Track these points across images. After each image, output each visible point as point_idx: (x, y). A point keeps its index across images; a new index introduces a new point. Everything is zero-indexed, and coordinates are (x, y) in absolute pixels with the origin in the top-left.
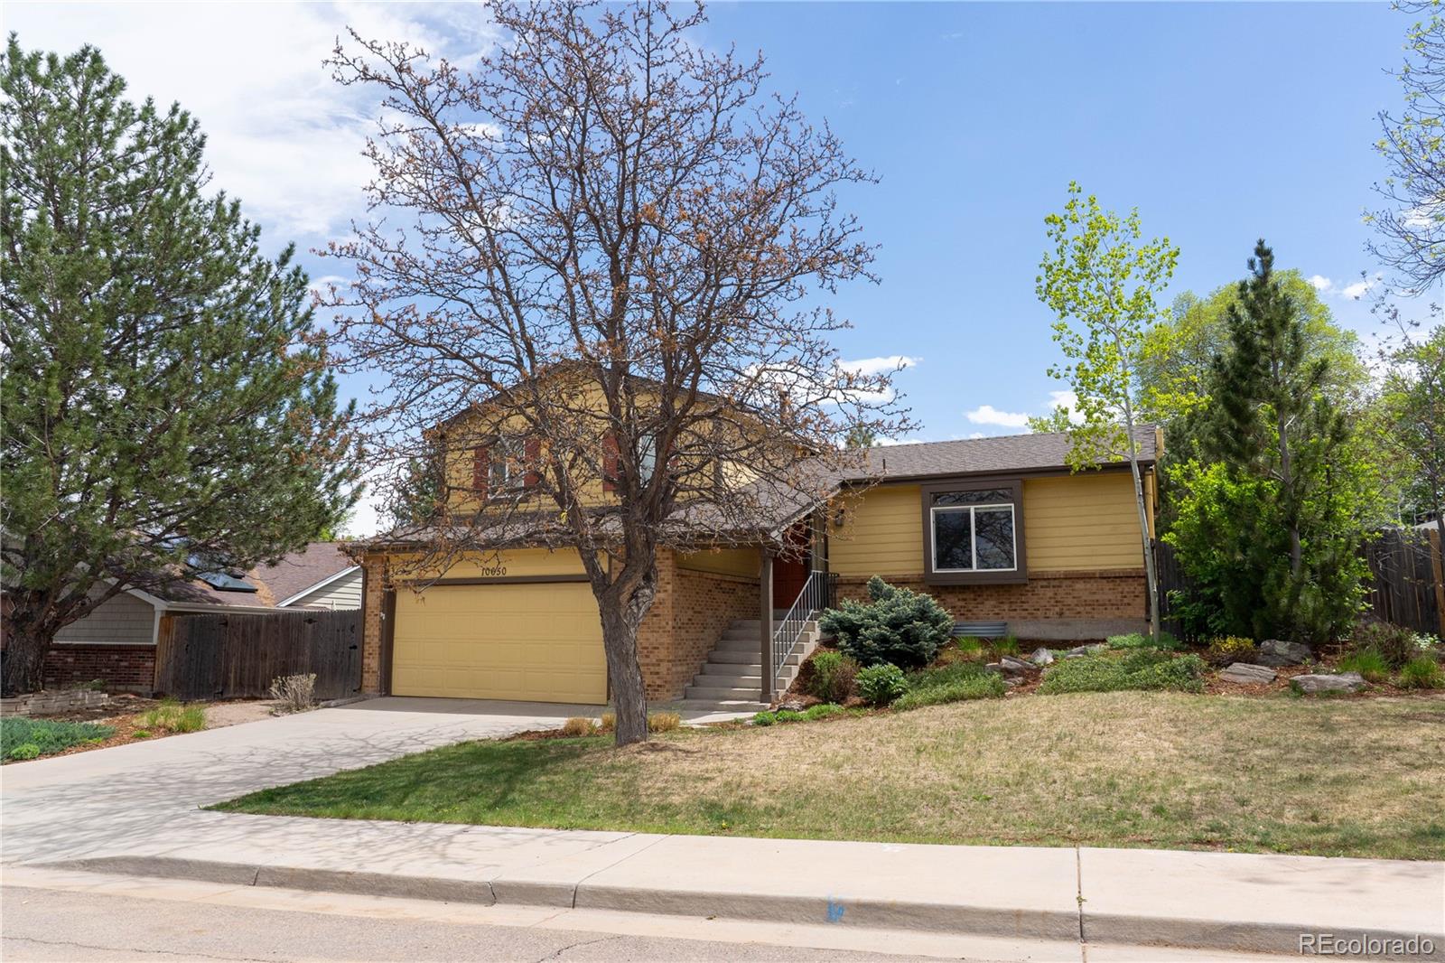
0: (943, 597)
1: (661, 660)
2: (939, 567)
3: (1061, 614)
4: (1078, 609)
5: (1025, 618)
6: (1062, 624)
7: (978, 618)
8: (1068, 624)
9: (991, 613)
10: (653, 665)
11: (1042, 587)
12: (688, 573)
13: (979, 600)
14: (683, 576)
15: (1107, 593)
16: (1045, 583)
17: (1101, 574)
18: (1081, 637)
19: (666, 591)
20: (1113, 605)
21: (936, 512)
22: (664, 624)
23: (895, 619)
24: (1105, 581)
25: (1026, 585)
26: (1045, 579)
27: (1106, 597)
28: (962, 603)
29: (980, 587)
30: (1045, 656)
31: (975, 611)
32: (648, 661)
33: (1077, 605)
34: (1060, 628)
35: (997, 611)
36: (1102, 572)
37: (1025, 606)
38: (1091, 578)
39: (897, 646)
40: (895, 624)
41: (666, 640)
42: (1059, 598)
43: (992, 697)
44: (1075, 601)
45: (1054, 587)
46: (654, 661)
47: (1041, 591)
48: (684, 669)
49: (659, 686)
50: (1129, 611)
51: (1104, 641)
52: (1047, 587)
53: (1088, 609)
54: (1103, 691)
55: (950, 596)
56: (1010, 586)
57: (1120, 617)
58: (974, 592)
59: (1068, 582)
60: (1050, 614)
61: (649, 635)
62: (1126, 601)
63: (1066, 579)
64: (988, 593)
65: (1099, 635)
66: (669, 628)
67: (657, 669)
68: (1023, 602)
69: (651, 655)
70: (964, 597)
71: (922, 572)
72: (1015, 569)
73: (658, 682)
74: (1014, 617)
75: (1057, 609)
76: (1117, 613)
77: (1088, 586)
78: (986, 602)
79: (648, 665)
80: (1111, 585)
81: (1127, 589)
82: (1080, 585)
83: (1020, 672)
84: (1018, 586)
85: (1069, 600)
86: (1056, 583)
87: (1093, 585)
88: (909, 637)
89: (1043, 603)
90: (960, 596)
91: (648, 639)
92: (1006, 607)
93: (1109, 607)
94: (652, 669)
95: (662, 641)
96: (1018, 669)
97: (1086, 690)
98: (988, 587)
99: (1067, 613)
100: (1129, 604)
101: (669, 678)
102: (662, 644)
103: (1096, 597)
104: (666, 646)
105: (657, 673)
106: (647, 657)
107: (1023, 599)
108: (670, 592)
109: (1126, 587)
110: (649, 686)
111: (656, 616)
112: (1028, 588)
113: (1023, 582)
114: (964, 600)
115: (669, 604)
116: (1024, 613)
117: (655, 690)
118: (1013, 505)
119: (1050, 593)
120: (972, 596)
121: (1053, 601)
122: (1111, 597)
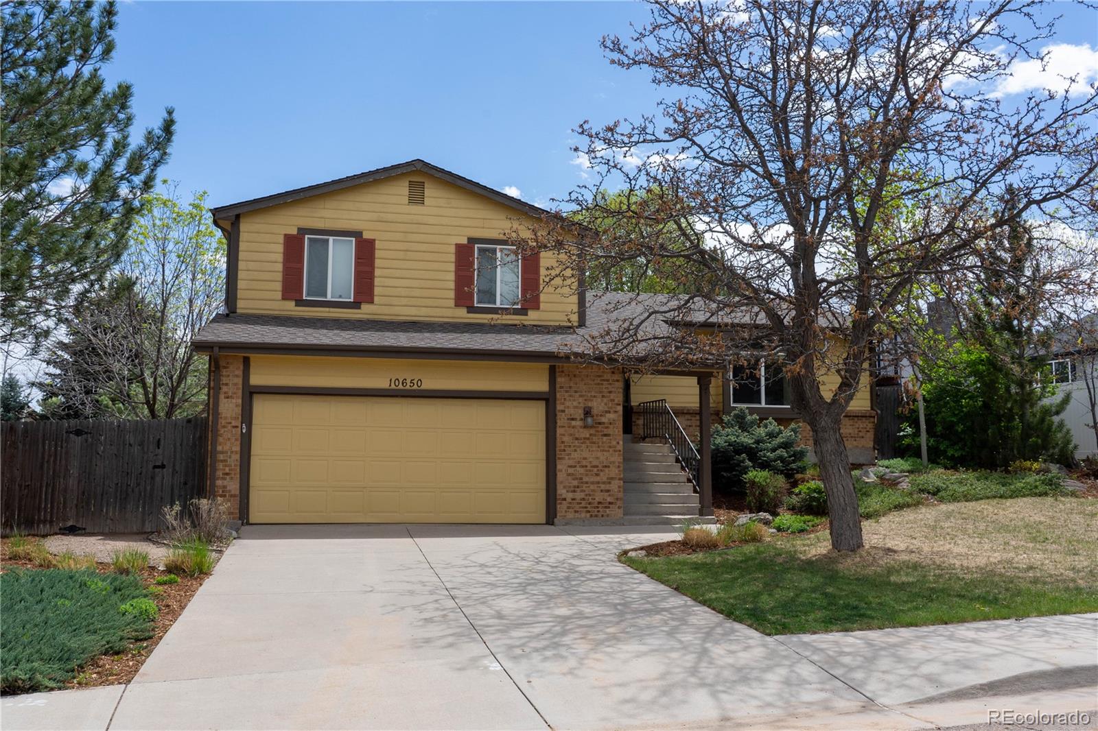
1: (612, 478)
10: (604, 483)
19: (616, 412)
22: (614, 443)
32: (597, 479)
41: (617, 459)
46: (605, 479)
49: (610, 503)
50: (862, 443)
57: (857, 446)
61: (599, 454)
62: (861, 434)
66: (619, 448)
67: (608, 487)
69: (602, 474)
73: (609, 499)
79: (598, 483)
80: (851, 423)
91: (597, 458)
94: (603, 487)
95: (612, 459)
100: (863, 437)
101: (621, 495)
102: (612, 462)
104: (617, 464)
105: (608, 491)
106: (597, 475)
110: (599, 503)
111: (605, 435)
115: (619, 424)
117: (606, 507)
122: (851, 431)
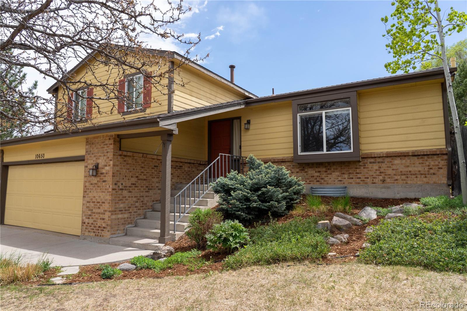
0: (306, 170)
1: (106, 211)
2: (302, 151)
3: (384, 181)
4: (396, 177)
5: (359, 183)
6: (384, 188)
7: (327, 184)
8: (389, 188)
9: (336, 181)
10: (102, 214)
11: (370, 163)
12: (129, 154)
13: (329, 172)
14: (125, 156)
15: (417, 166)
16: (372, 160)
17: (412, 152)
18: (398, 196)
19: (109, 165)
20: (421, 174)
21: (301, 117)
22: (108, 186)
23: (256, 184)
24: (416, 158)
25: (359, 161)
26: (372, 158)
27: (416, 169)
28: (318, 174)
29: (329, 163)
30: (371, 213)
31: (326, 179)
32: (99, 211)
33: (395, 175)
34: (383, 190)
35: (340, 179)
36: (413, 152)
37: (359, 176)
38: (405, 156)
39: (255, 205)
40: (255, 188)
41: (109, 197)
42: (382, 170)
43: (313, 261)
44: (394, 172)
45: (379, 162)
47: (370, 166)
48: (126, 216)
49: (104, 228)
50: (435, 179)
51: (417, 200)
52: (374, 163)
53: (403, 177)
54: (434, 269)
55: (310, 169)
56: (349, 162)
57: (428, 183)
58: (325, 167)
59: (389, 159)
60: (376, 180)
61: (101, 194)
62: (432, 171)
63: (387, 157)
64: (335, 167)
65: (412, 195)
66: (110, 190)
67: (103, 216)
68: (357, 173)
69: (101, 207)
70: (319, 170)
71: (292, 155)
72: (352, 151)
73: (104, 225)
74: (351, 183)
75: (381, 178)
76: (425, 179)
77: (404, 161)
78: (333, 173)
79: (99, 213)
80: (421, 161)
81: (432, 163)
82: (397, 161)
83: (348, 230)
84: (355, 162)
85: (390, 171)
86: (380, 160)
87: (406, 161)
88: (264, 198)
89: (371, 173)
90: (317, 170)
91: (100, 197)
92: (346, 176)
93: (419, 176)
94: (101, 216)
95: (106, 198)
96: (346, 226)
97: (412, 264)
98: (334, 163)
99: (388, 180)
100: (434, 174)
101: (109, 223)
102: (106, 200)
103: (410, 169)
104: (108, 201)
105: (104, 219)
106: (99, 208)
107: (358, 171)
108: (112, 166)
109: (431, 162)
110: (99, 227)
111: (104, 181)
112: (361, 164)
113: (357, 159)
114: (319, 172)
115: (111, 174)
116: (358, 180)
117: (103, 230)
118: (350, 108)
119: (376, 167)
120: (324, 169)
121: (378, 172)
122: (420, 169)
